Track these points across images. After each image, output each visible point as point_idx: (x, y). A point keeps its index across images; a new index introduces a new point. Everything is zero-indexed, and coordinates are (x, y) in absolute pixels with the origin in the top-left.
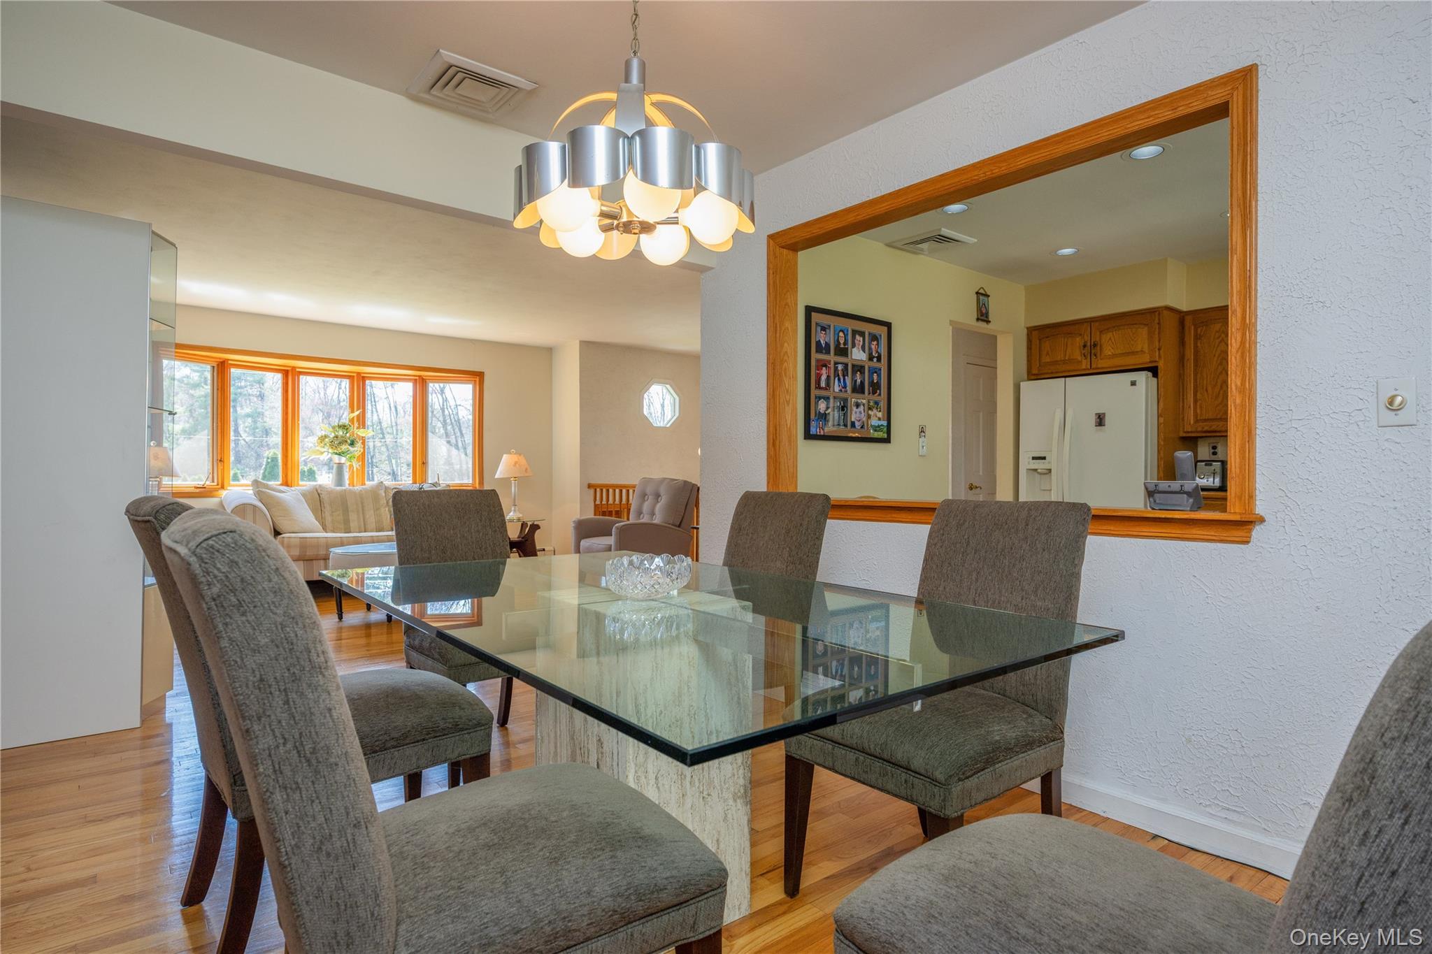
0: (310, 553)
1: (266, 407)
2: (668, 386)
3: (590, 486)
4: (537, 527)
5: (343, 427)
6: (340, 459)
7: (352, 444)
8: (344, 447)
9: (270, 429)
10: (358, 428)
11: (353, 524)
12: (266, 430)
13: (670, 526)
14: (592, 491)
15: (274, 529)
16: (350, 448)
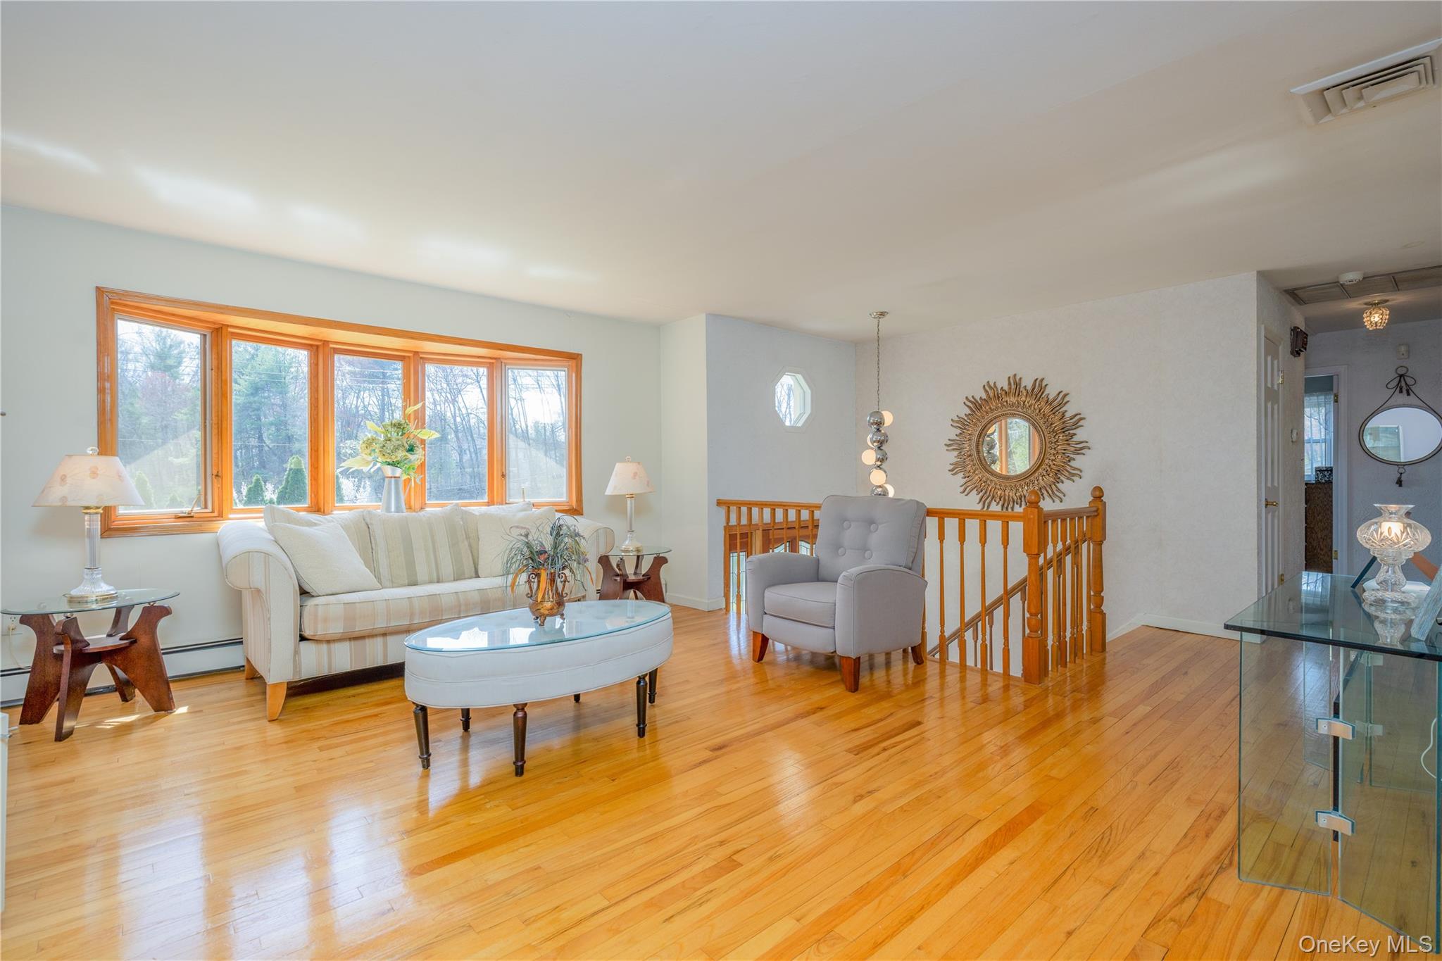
0: (360, 627)
1: (288, 416)
2: (799, 376)
3: (719, 503)
4: (664, 560)
5: (398, 426)
6: (393, 471)
7: (411, 449)
8: (401, 454)
9: (293, 436)
10: (416, 428)
11: (422, 572)
12: (289, 437)
13: (902, 569)
14: (723, 511)
15: (300, 587)
16: (409, 455)
